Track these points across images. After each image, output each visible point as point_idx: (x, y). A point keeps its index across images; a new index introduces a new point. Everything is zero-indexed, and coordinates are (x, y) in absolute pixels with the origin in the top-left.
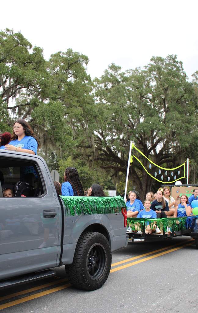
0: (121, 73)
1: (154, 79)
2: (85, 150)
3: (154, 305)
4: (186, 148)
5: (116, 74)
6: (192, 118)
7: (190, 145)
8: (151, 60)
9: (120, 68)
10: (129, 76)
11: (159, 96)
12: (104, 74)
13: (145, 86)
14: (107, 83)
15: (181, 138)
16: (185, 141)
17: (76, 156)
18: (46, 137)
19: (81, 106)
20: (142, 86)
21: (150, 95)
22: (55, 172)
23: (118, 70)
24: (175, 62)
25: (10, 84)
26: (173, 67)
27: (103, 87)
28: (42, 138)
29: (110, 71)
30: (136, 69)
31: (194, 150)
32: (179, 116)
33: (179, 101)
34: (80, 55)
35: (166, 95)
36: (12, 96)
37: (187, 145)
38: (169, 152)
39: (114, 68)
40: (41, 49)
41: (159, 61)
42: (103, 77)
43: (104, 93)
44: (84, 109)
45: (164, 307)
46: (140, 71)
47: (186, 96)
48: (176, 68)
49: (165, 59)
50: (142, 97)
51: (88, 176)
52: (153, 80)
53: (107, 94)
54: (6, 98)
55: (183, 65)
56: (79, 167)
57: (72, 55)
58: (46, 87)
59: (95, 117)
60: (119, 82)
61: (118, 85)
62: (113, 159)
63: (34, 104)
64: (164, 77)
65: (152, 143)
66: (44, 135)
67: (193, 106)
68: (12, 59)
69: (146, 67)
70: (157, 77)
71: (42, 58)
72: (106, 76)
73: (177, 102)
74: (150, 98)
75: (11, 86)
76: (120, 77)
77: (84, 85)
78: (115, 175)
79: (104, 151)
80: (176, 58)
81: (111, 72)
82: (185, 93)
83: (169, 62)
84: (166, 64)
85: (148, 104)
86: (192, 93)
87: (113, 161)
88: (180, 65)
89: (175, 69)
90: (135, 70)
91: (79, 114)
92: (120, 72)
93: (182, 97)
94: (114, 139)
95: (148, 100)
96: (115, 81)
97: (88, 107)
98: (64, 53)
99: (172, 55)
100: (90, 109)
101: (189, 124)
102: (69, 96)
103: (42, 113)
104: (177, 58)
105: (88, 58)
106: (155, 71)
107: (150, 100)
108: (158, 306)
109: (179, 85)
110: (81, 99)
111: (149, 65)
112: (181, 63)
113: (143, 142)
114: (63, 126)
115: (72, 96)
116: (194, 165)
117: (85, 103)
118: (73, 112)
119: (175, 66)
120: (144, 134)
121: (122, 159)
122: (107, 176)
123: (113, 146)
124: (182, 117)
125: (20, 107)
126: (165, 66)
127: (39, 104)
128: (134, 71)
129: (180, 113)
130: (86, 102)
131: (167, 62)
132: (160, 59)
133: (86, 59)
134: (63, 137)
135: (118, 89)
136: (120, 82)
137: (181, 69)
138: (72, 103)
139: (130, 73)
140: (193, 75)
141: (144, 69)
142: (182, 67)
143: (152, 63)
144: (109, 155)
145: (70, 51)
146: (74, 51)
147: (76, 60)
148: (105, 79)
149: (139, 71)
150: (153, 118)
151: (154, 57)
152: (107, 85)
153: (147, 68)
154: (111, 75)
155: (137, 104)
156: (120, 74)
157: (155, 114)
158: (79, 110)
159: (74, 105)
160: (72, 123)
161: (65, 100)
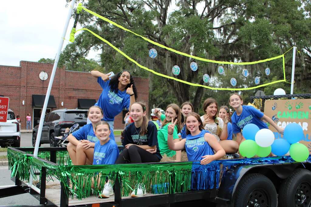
18: (251, 57)
19: (289, 22)
22: (260, 93)
25: (214, 4)
28: (248, 58)
36: (217, 17)
44: (292, 26)
54: (211, 19)
58: (252, 5)
59: (305, 33)
63: (240, 23)
66: (250, 55)
75: (216, 7)
91: (287, 31)
97: (297, 22)
100: (299, 25)
102: (275, 12)
103: (249, 32)
110: (289, 15)
114: (270, 44)
115: (279, 12)
117: (294, 19)
118: (280, 30)
125: (225, 27)
127: (245, 23)
130: (295, 17)
138: (280, 20)
158: (288, 27)
159: (282, 22)
160: (279, 40)
161: (271, 17)
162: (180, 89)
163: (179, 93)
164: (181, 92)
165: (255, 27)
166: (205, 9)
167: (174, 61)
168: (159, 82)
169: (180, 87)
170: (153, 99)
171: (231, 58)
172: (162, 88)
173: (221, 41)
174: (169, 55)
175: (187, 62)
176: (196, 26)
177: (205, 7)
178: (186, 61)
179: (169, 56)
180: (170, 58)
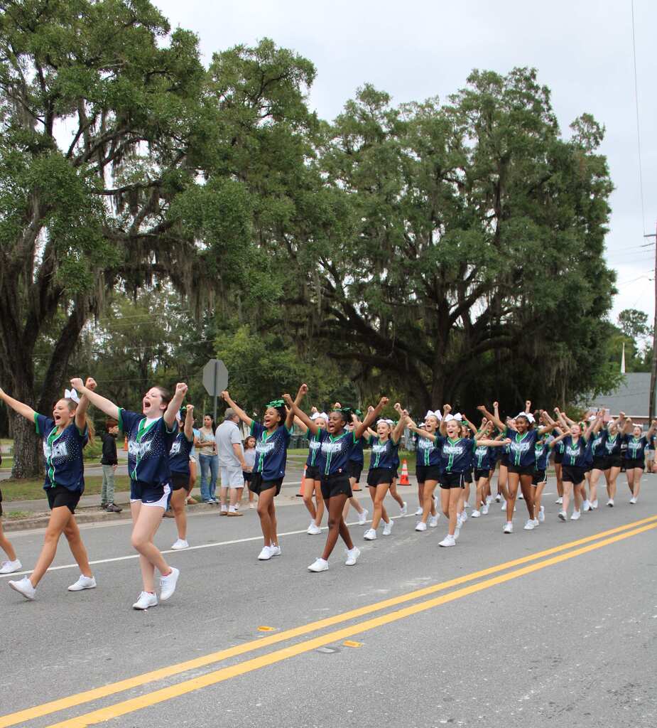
0: (388, 110)
1: (473, 131)
2: (288, 309)
3: (527, 698)
4: (548, 313)
5: (377, 112)
6: (567, 237)
7: (559, 306)
8: (469, 80)
9: (386, 98)
10: (407, 120)
11: (484, 174)
12: (344, 112)
13: (450, 147)
14: (350, 138)
15: (536, 287)
16: (547, 295)
17: (266, 325)
18: (198, 272)
19: (289, 194)
20: (442, 148)
21: (460, 173)
22: (216, 364)
23: (381, 102)
24: (531, 87)
25: (102, 128)
26: (525, 101)
27: (341, 147)
28: (189, 275)
29: (361, 105)
30: (427, 102)
31: (567, 320)
32: (534, 228)
33: (534, 191)
34: (292, 59)
35: (503, 173)
36: (112, 162)
37: (552, 304)
38: (503, 323)
39: (371, 96)
40: (193, 37)
41: (489, 84)
42: (340, 120)
43: (341, 162)
44: (297, 202)
45: (551, 703)
46: (438, 108)
47: (555, 178)
48: (531, 105)
49: (506, 79)
50: (440, 175)
51: (291, 376)
52: (470, 133)
53: (349, 166)
54: (95, 164)
55: (550, 96)
56: (266, 352)
57: (273, 56)
58: (204, 141)
59: (326, 225)
60: (382, 136)
61: (380, 141)
62: (359, 334)
63: (171, 186)
64: (500, 125)
65: (462, 297)
66: (195, 267)
67: (570, 205)
68: (117, 62)
69: (453, 97)
70: (482, 124)
71: (195, 62)
72: (351, 117)
73: (530, 192)
74: (460, 179)
75: (106, 135)
76: (386, 120)
77: (297, 140)
78: (365, 374)
79: (337, 313)
80: (533, 76)
81: (362, 107)
82: (554, 171)
83: (516, 86)
84: (508, 93)
85: (454, 195)
86: (571, 172)
87: (360, 339)
88: (543, 96)
89: (529, 107)
90: (424, 104)
91: (285, 215)
92: (385, 109)
93: (544, 180)
94: (364, 284)
95: (455, 186)
96: (373, 133)
97: (309, 196)
98: (250, 52)
99: (525, 69)
100: (314, 204)
101: (559, 250)
102: (258, 165)
103: (196, 210)
104: (537, 77)
105: (314, 67)
106: (477, 108)
107: (461, 185)
108: (537, 700)
109: (539, 149)
110: (290, 177)
111: (462, 92)
112: (546, 91)
113: (439, 292)
114: (246, 245)
115: (266, 167)
116: (567, 356)
117: (300, 187)
118: (270, 210)
119: (530, 98)
120: (443, 274)
121: (384, 336)
122: (342, 378)
123: (361, 302)
124: (544, 232)
125: (134, 192)
126: (504, 96)
127: (187, 184)
128: (422, 107)
129: (539, 221)
130: (303, 184)
131: (510, 87)
132: (493, 79)
133: (308, 70)
134: (246, 274)
135: (381, 152)
136: (384, 134)
137: (545, 107)
138: (269, 187)
139: (410, 111)
140: (573, 126)
141: (449, 104)
142: (547, 102)
143: (472, 88)
144: (349, 326)
145: (267, 46)
146: (277, 48)
147: (281, 69)
148: (348, 125)
149: (435, 107)
150: (469, 233)
151: (476, 72)
152: (350, 141)
153: (457, 100)
154: (364, 116)
155: (428, 193)
156: (386, 115)
157: (474, 223)
158: (285, 206)
159: (274, 191)
161: (248, 176)
162: (9, 350)
164: (11, 358)
165: (212, 197)
166: (78, 136)
169: (7, 345)
171: (146, 274)
173: (117, 227)
175: (26, 276)
176: (60, 184)
177: (76, 132)
178: (23, 274)
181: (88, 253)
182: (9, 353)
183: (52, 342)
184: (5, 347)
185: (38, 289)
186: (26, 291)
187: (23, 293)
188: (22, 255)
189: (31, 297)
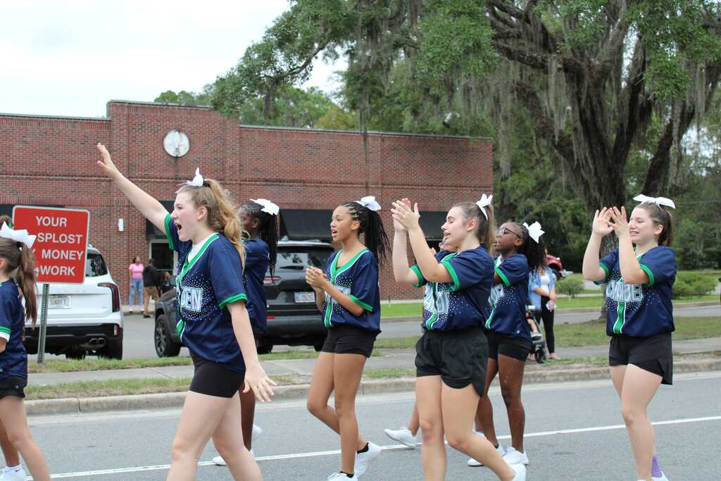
162: (596, 169)
163: (592, 181)
164: (599, 178)
167: (575, 84)
168: (523, 151)
169: (594, 163)
170: (506, 203)
172: (532, 168)
174: (560, 66)
175: (614, 83)
178: (611, 81)
179: (559, 69)
180: (563, 73)
181: (682, 48)
182: (596, 173)
183: (650, 156)
184: (591, 166)
185: (627, 96)
186: (614, 99)
187: (611, 102)
188: (608, 58)
189: (620, 106)
